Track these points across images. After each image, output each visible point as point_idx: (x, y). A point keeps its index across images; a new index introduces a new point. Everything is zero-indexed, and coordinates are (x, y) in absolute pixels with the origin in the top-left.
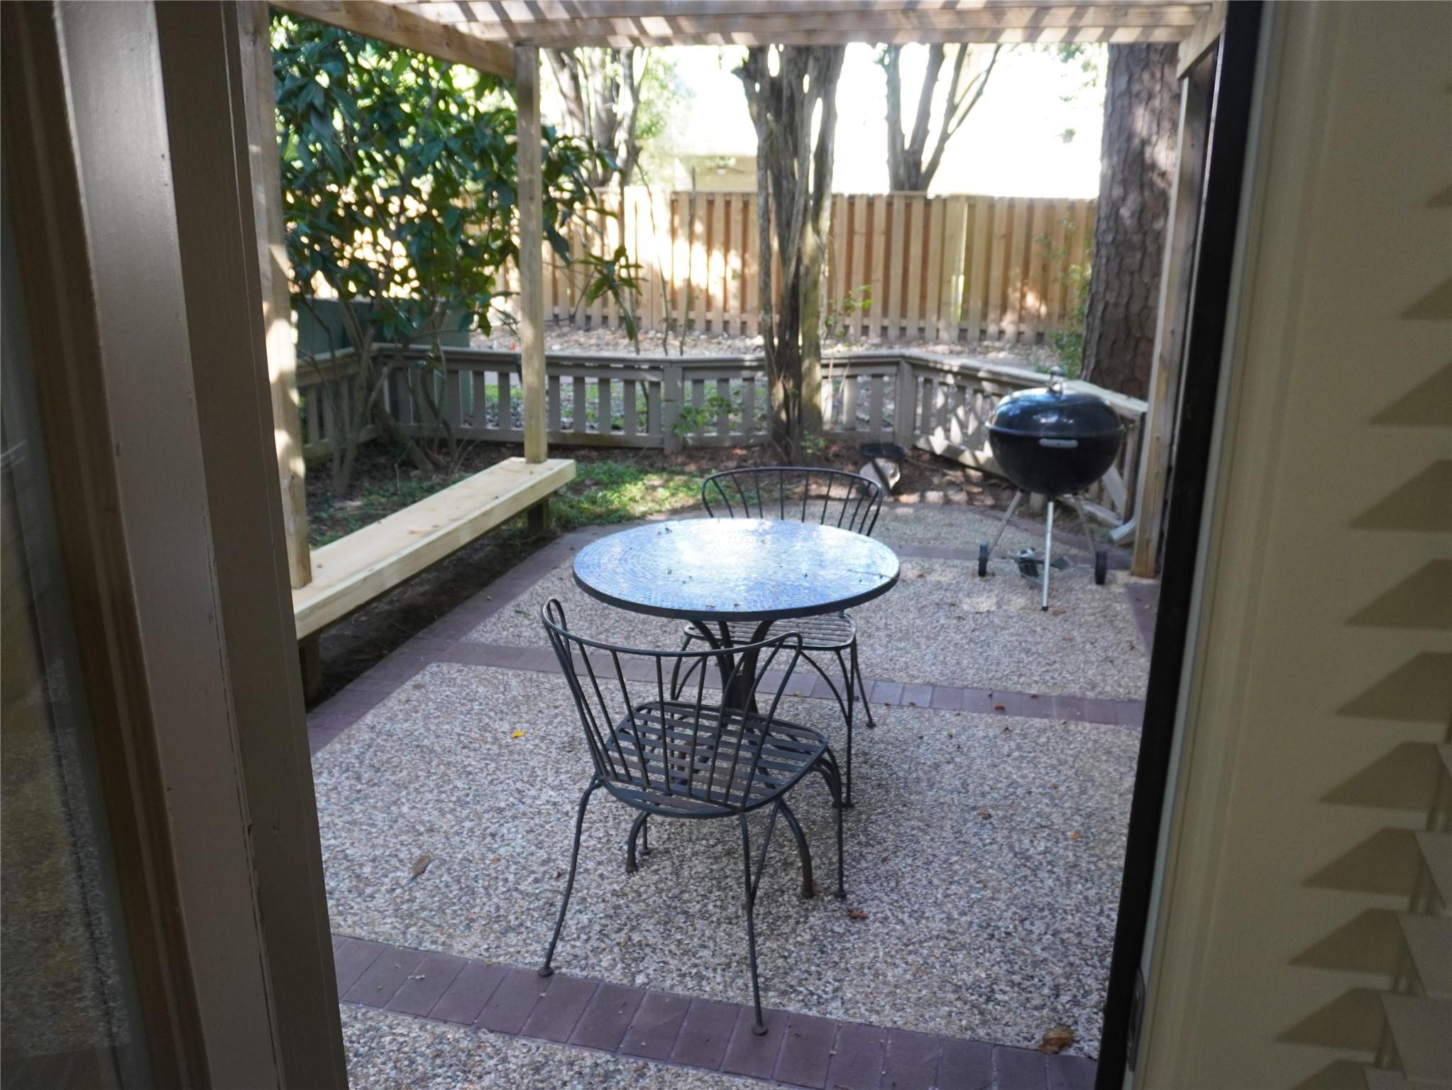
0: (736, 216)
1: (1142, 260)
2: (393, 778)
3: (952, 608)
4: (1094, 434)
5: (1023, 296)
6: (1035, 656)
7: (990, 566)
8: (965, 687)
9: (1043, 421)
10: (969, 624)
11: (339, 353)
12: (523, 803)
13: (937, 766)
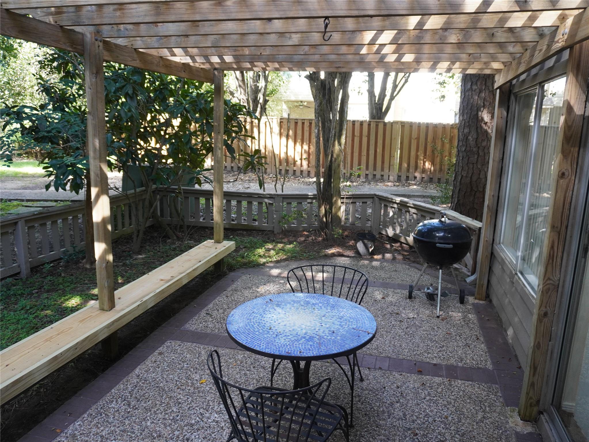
0: (306, 128)
1: (478, 158)
2: (145, 405)
3: (397, 316)
4: (460, 242)
5: (424, 163)
6: (435, 342)
7: (414, 294)
8: (404, 359)
9: (437, 235)
10: (405, 325)
11: (138, 190)
12: (203, 421)
13: (392, 404)
